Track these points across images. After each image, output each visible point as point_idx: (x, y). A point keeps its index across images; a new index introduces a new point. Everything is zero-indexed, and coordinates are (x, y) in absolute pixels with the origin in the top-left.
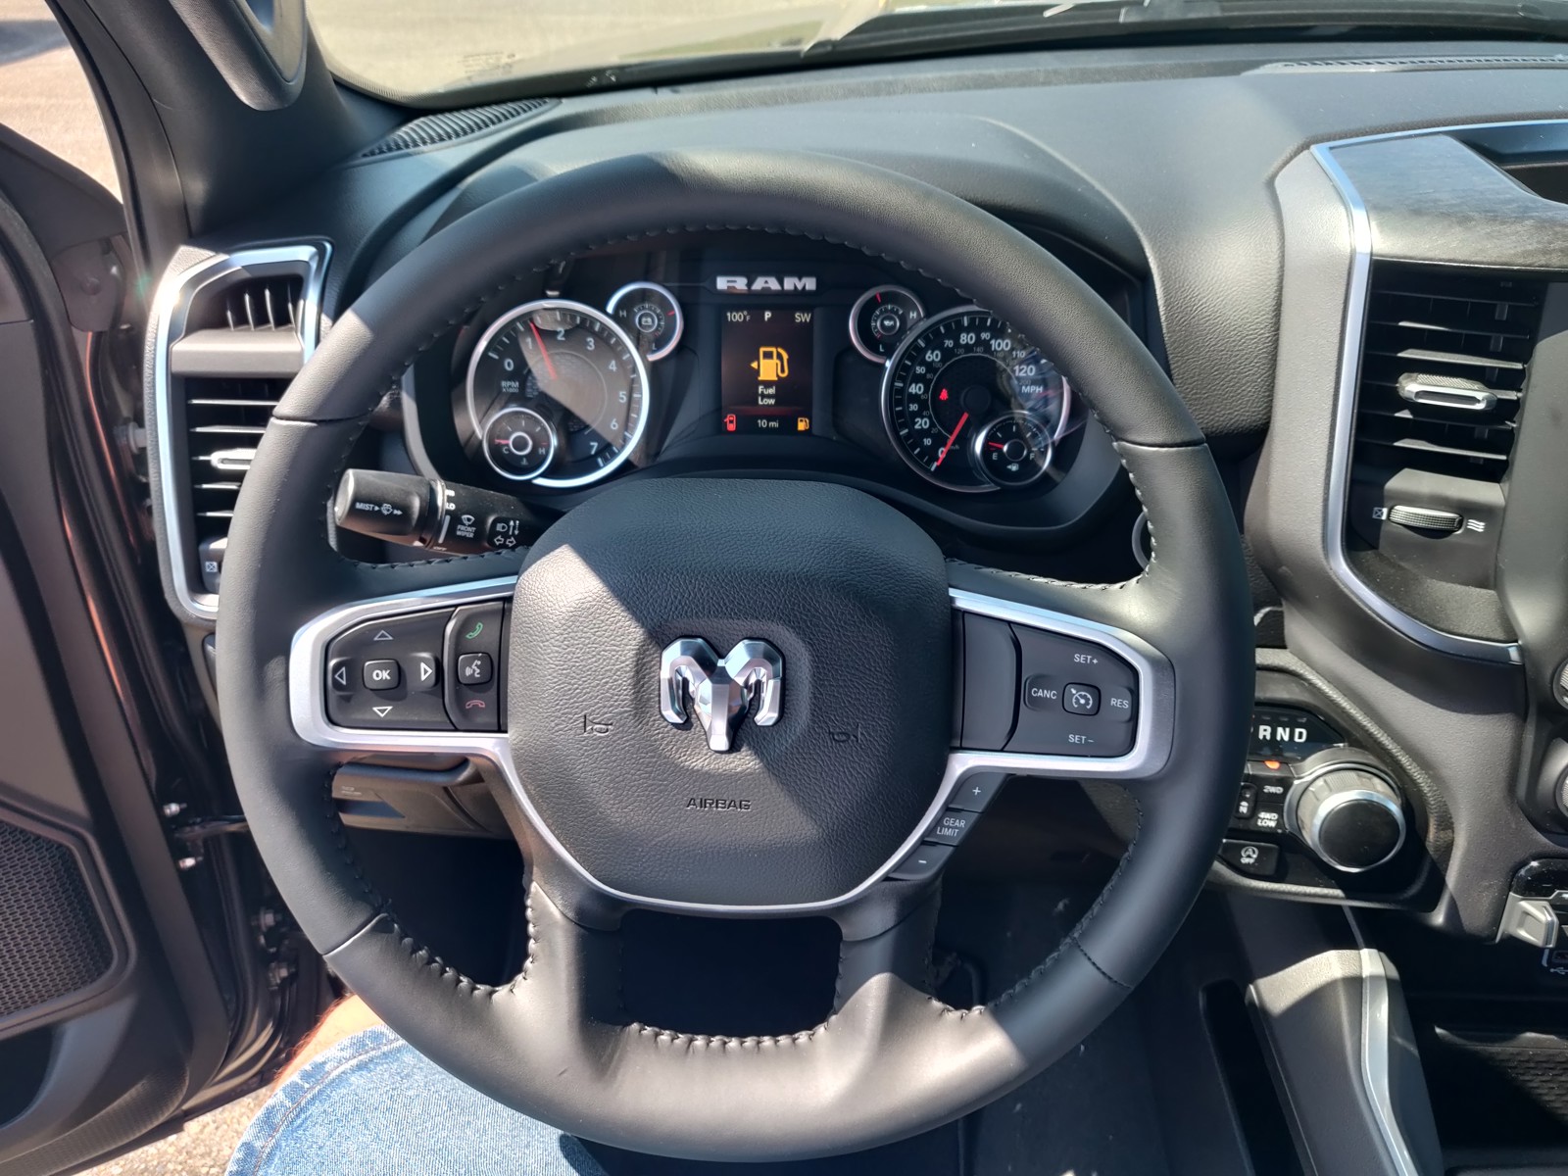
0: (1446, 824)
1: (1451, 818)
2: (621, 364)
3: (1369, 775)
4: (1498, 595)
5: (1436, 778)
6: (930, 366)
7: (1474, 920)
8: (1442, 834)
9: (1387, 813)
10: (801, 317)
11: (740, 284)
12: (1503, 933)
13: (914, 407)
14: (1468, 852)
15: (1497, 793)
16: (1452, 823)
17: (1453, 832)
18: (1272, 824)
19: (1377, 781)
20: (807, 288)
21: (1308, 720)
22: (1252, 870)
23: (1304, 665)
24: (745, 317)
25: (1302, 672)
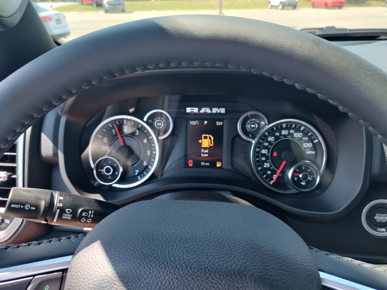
2: (149, 140)
6: (270, 143)
10: (219, 123)
11: (196, 110)
13: (264, 159)
20: (221, 112)
24: (197, 123)
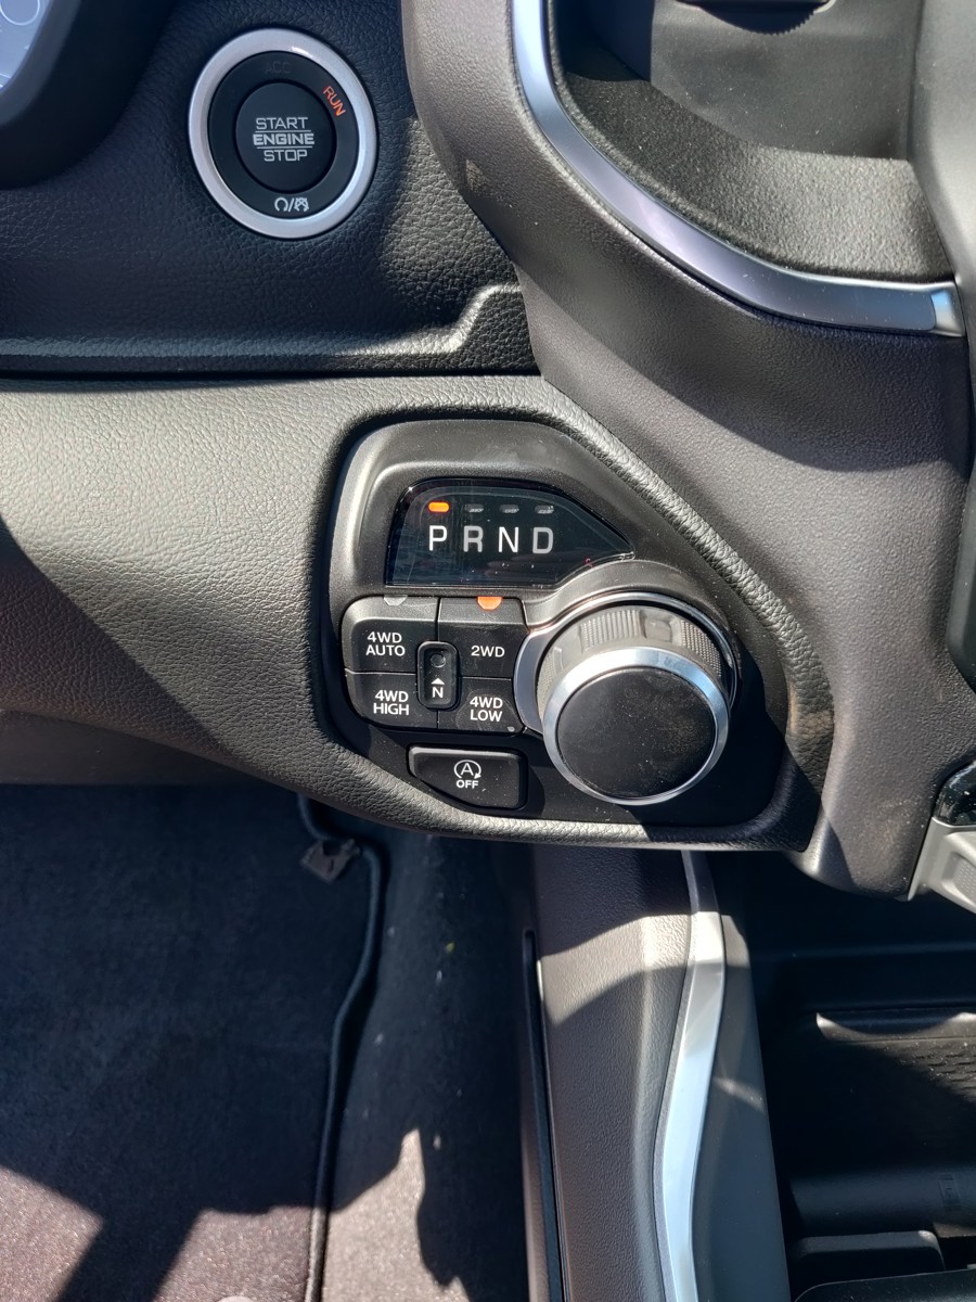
0: (820, 700)
1: (828, 687)
3: (665, 614)
4: (916, 170)
5: (802, 612)
7: (871, 864)
8: (812, 720)
9: (686, 691)
12: (919, 887)
14: (857, 752)
15: (910, 634)
16: (830, 698)
17: (832, 714)
18: (497, 717)
19: (678, 623)
21: (556, 508)
22: (477, 800)
23: (568, 402)
25: (562, 416)
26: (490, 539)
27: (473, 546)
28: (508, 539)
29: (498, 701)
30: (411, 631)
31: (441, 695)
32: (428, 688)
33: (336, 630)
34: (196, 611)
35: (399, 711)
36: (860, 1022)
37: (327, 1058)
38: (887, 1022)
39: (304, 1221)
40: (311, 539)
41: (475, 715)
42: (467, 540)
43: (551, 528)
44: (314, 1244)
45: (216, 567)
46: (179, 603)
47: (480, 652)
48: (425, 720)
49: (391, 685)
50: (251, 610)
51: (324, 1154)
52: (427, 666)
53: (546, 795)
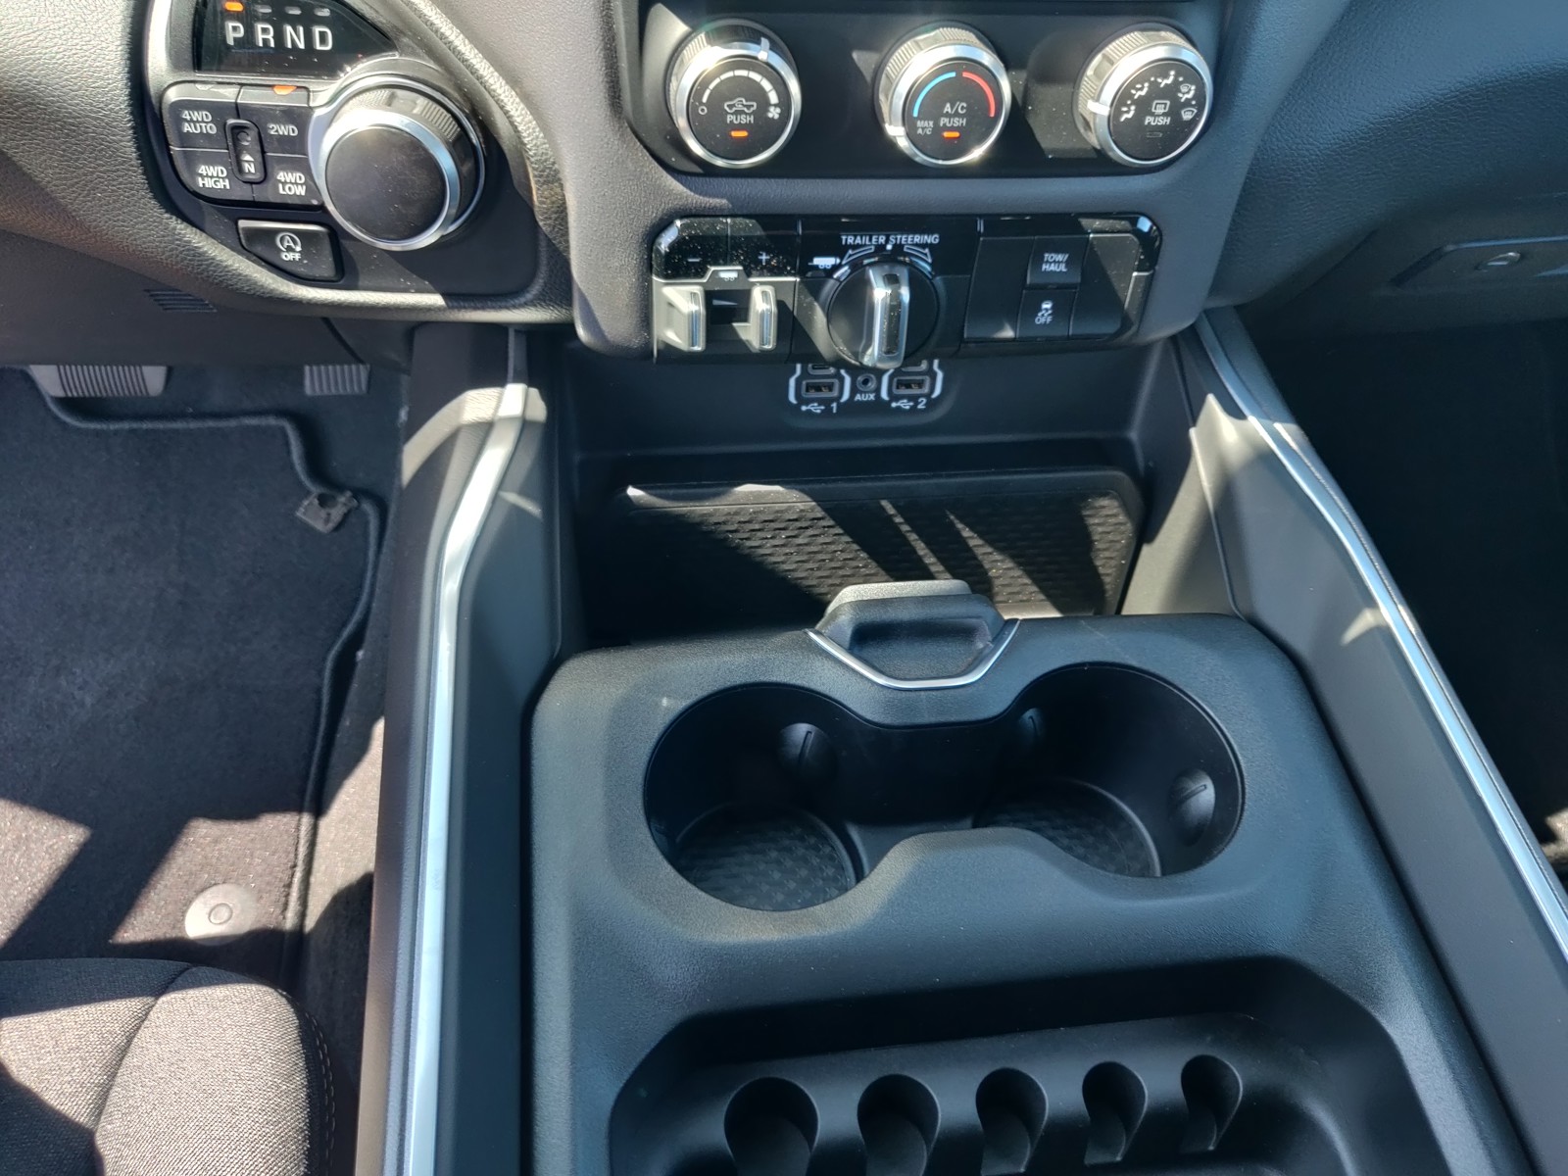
0: (553, 178)
8: (548, 193)
12: (660, 342)
15: (596, 110)
17: (562, 189)
18: (302, 191)
19: (422, 102)
21: (332, 11)
22: (301, 270)
26: (279, 36)
27: (265, 41)
28: (294, 36)
29: (298, 177)
30: (218, 110)
31: (253, 171)
32: (239, 163)
33: (157, 111)
34: (34, 88)
35: (220, 185)
36: (663, 492)
37: (319, 690)
38: (685, 491)
39: (294, 824)
40: (128, 30)
41: (284, 189)
42: (260, 37)
43: (330, 29)
44: (302, 841)
45: (47, 51)
46: (19, 82)
47: (277, 131)
48: (244, 193)
49: (212, 160)
50: (80, 89)
51: (313, 770)
52: (236, 141)
53: (359, 267)
